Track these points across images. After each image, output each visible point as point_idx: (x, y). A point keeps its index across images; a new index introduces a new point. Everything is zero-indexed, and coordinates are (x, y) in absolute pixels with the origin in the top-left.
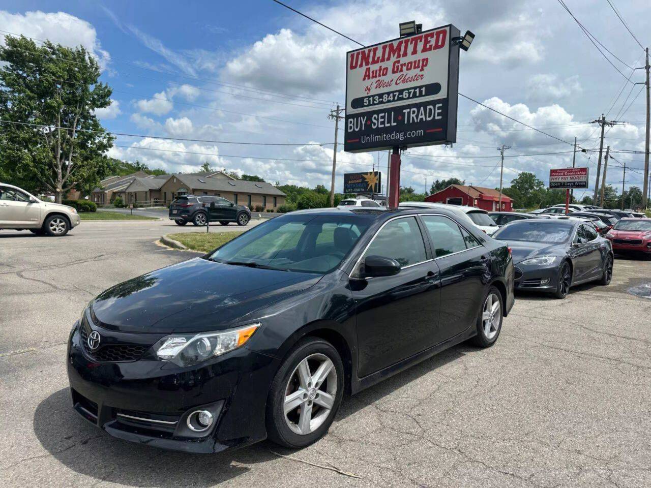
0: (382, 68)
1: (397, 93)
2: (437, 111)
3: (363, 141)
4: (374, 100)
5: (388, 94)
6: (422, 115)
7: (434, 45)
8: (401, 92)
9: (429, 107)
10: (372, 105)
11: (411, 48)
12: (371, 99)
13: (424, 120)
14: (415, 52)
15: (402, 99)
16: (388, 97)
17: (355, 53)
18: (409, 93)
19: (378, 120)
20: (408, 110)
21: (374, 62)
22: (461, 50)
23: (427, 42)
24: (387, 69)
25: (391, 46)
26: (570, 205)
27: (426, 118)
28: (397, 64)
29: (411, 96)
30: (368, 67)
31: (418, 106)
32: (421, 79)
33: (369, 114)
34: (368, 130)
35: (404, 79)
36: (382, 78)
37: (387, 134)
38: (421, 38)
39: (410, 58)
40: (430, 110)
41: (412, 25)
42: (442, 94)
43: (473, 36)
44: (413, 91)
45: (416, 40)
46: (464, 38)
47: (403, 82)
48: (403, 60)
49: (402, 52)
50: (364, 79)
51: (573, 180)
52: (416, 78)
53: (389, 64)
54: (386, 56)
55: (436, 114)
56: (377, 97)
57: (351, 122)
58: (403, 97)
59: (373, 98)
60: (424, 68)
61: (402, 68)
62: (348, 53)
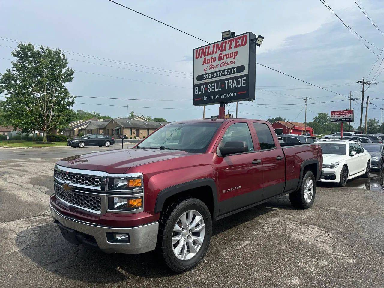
0: (213, 58)
1: (221, 72)
2: (243, 82)
3: (204, 99)
5: (217, 72)
6: (235, 84)
7: (240, 44)
8: (223, 71)
9: (238, 79)
10: (208, 79)
11: (228, 46)
12: (207, 75)
13: (236, 87)
14: (230, 48)
15: (224, 75)
16: (216, 74)
17: (198, 49)
18: (228, 72)
19: (211, 87)
20: (228, 81)
21: (208, 54)
22: (257, 46)
23: (237, 42)
24: (215, 58)
25: (218, 45)
27: (237, 86)
28: (221, 56)
30: (205, 57)
31: (232, 79)
32: (234, 63)
33: (206, 84)
34: (206, 93)
35: (225, 64)
36: (213, 64)
37: (216, 95)
38: (233, 40)
39: (228, 52)
40: (239, 81)
41: (229, 33)
42: (246, 72)
43: (263, 38)
44: (230, 70)
45: (231, 41)
46: (257, 39)
47: (225, 65)
48: (224, 53)
49: (223, 49)
50: (203, 64)
51: (345, 117)
52: (232, 62)
53: (216, 56)
54: (215, 51)
55: (243, 84)
56: (211, 74)
57: (197, 88)
59: (208, 75)
60: (236, 57)
61: (223, 58)
62: (194, 50)
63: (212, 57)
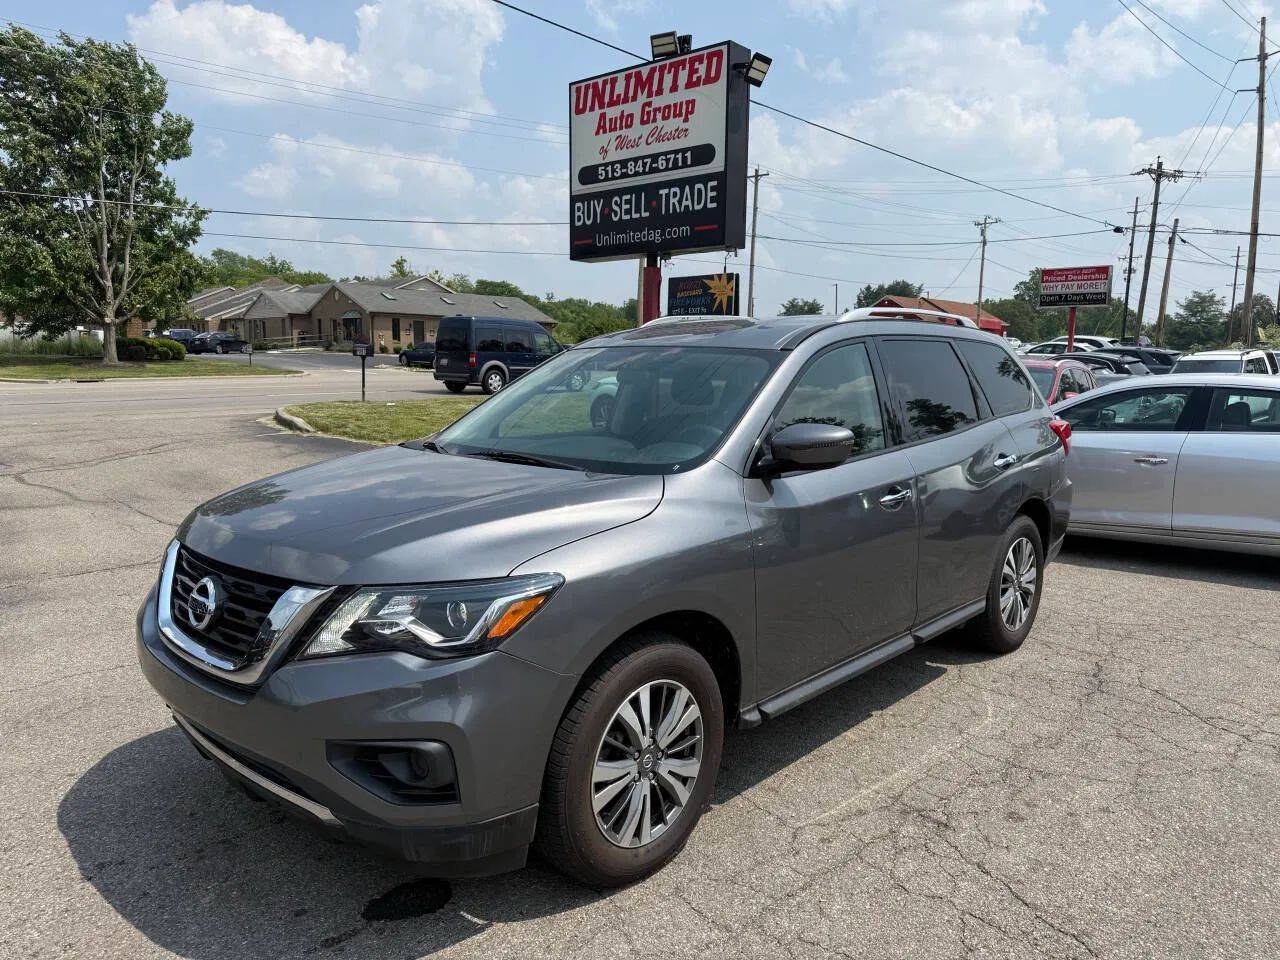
0: (625, 114)
1: (649, 160)
2: (711, 194)
3: (600, 243)
4: (613, 171)
5: (636, 160)
6: (687, 200)
7: (703, 77)
8: (655, 157)
9: (698, 186)
10: (610, 180)
11: (668, 79)
12: (609, 168)
13: (691, 208)
14: (674, 88)
15: (657, 170)
16: (635, 167)
17: (583, 85)
18: (667, 161)
19: (620, 206)
20: (666, 191)
21: (612, 103)
22: (752, 86)
23: (693, 71)
24: (632, 116)
25: (638, 75)
26: (1075, 337)
28: (647, 109)
29: (670, 166)
30: (603, 111)
31: (681, 183)
32: (686, 136)
33: (607, 196)
34: (606, 224)
35: (659, 136)
36: (624, 132)
37: (635, 232)
38: (683, 64)
39: (667, 99)
40: (700, 190)
42: (717, 164)
43: (767, 61)
45: (676, 67)
46: (751, 66)
47: (658, 140)
48: (658, 102)
49: (655, 88)
50: (597, 133)
51: (1082, 291)
52: (679, 133)
53: (634, 108)
54: (631, 94)
55: (709, 201)
56: (619, 166)
57: (579, 208)
58: (658, 167)
59: (613, 166)
60: (689, 116)
61: (655, 115)
62: (571, 84)
63: (623, 112)
